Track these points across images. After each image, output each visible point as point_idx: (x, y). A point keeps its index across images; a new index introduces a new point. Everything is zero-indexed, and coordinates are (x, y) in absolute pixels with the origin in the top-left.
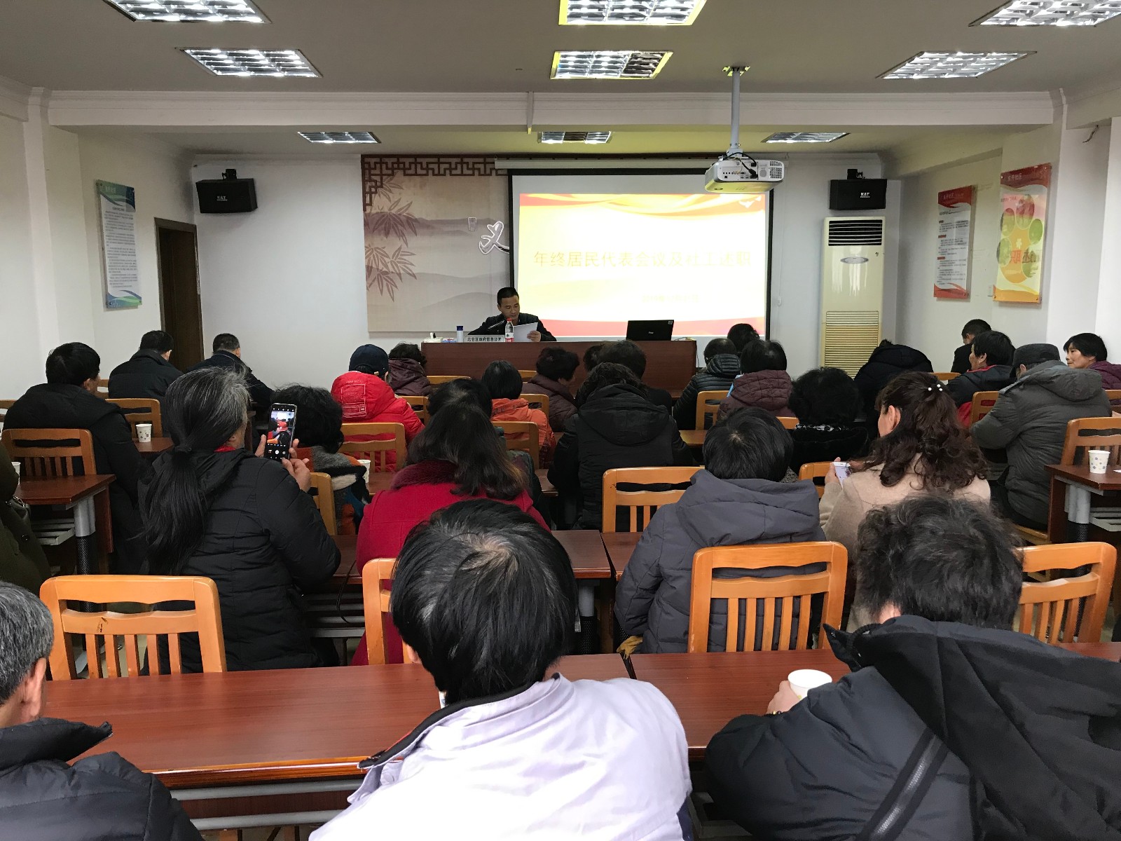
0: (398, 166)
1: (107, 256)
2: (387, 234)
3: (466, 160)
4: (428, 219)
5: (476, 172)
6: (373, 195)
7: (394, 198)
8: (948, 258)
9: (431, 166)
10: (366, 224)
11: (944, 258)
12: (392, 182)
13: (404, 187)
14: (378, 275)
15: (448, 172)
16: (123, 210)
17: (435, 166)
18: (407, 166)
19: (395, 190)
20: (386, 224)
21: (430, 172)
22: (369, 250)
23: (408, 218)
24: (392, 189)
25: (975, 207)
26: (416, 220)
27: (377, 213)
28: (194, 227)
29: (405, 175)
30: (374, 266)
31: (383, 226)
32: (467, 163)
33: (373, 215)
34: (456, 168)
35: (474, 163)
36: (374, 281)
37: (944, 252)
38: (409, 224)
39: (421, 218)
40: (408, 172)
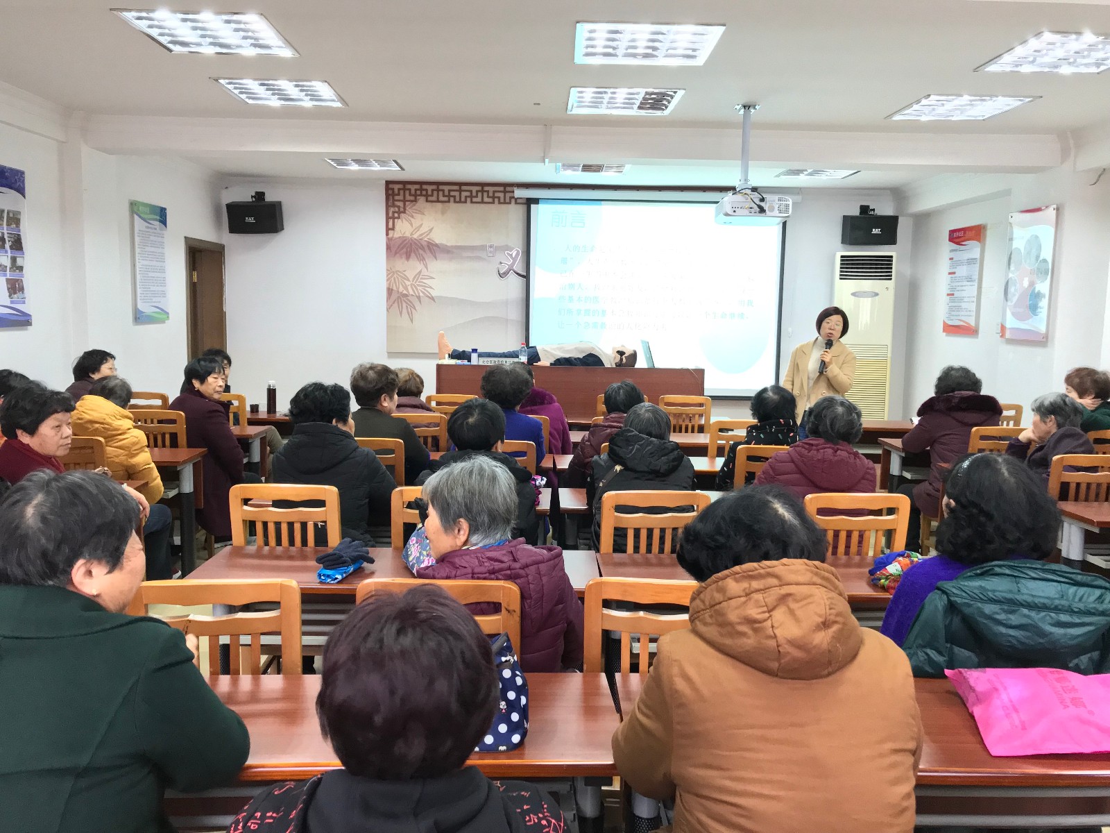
0: (421, 193)
1: (138, 272)
2: (408, 258)
3: (486, 188)
4: (449, 244)
5: (496, 200)
6: (396, 220)
7: (416, 223)
8: (957, 294)
9: (452, 193)
10: (388, 248)
11: (953, 295)
12: (414, 208)
13: (426, 213)
14: (399, 297)
15: (469, 200)
16: (155, 229)
17: (457, 194)
18: (430, 193)
19: (418, 216)
20: (407, 249)
21: (452, 199)
22: (391, 273)
23: (428, 243)
24: (414, 214)
25: (985, 244)
26: (437, 245)
27: (400, 237)
28: (223, 247)
29: (427, 201)
30: (395, 288)
31: (405, 250)
32: (488, 192)
33: (396, 239)
35: (494, 192)
36: (394, 303)
37: (953, 288)
38: (429, 249)
39: (441, 244)
40: (430, 198)
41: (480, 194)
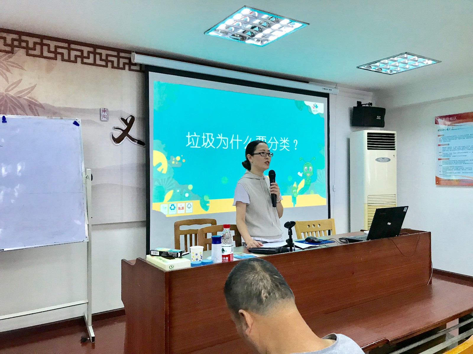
0: (20, 44)
3: (99, 51)
4: (56, 105)
5: (110, 64)
7: (13, 78)
8: (452, 158)
9: (60, 50)
12: (9, 60)
13: (25, 68)
15: (79, 60)
17: (65, 52)
18: (31, 45)
19: (16, 71)
21: (59, 57)
23: (30, 102)
24: (10, 68)
26: (41, 106)
29: (28, 54)
32: (100, 54)
34: (88, 58)
35: (107, 55)
37: (446, 155)
38: (31, 109)
39: (46, 104)
40: (31, 52)
41: (92, 56)
